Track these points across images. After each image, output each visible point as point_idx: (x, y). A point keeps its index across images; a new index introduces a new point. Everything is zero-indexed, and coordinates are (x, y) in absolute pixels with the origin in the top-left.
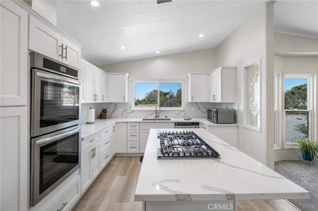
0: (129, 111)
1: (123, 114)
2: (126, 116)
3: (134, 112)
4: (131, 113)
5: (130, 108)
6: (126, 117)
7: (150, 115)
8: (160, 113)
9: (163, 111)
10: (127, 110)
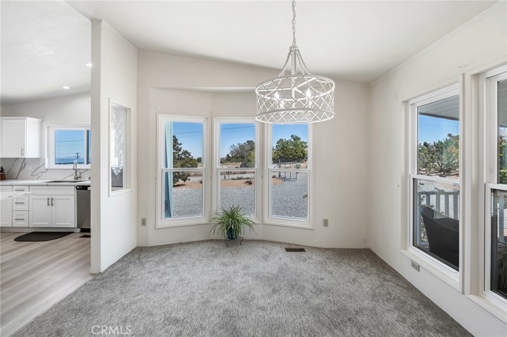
0: (41, 170)
1: (34, 174)
2: (37, 176)
3: (48, 171)
4: (44, 172)
5: (42, 166)
6: (38, 179)
7: (70, 176)
8: (84, 172)
9: (87, 170)
10: (39, 168)
